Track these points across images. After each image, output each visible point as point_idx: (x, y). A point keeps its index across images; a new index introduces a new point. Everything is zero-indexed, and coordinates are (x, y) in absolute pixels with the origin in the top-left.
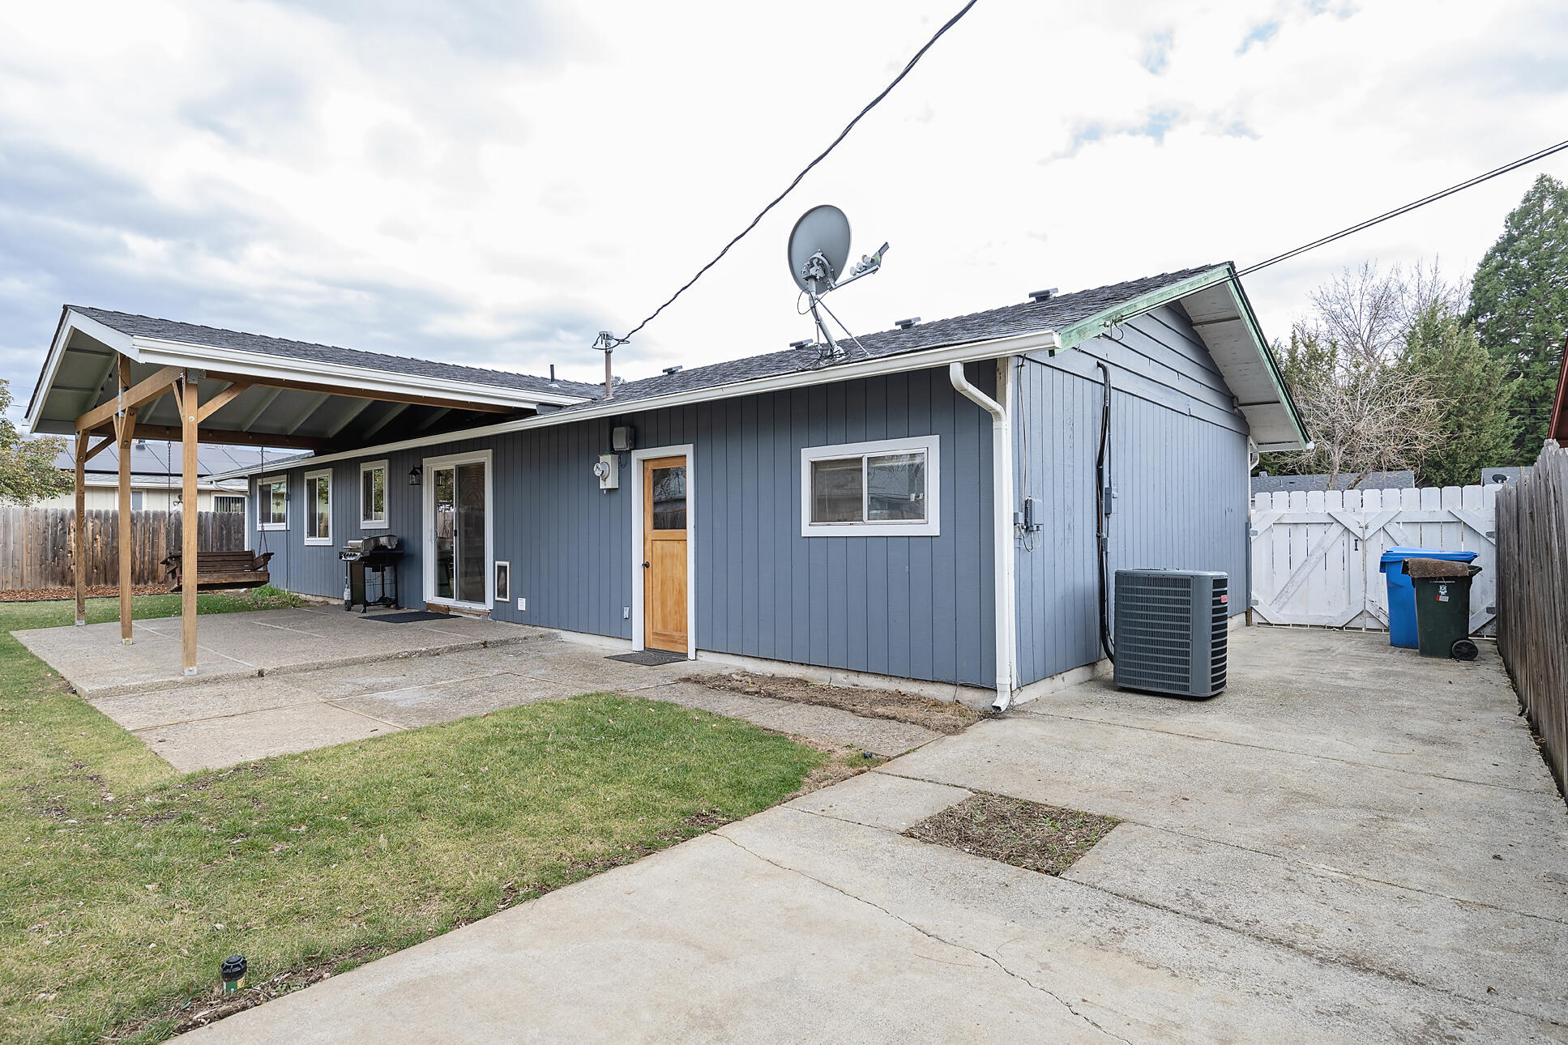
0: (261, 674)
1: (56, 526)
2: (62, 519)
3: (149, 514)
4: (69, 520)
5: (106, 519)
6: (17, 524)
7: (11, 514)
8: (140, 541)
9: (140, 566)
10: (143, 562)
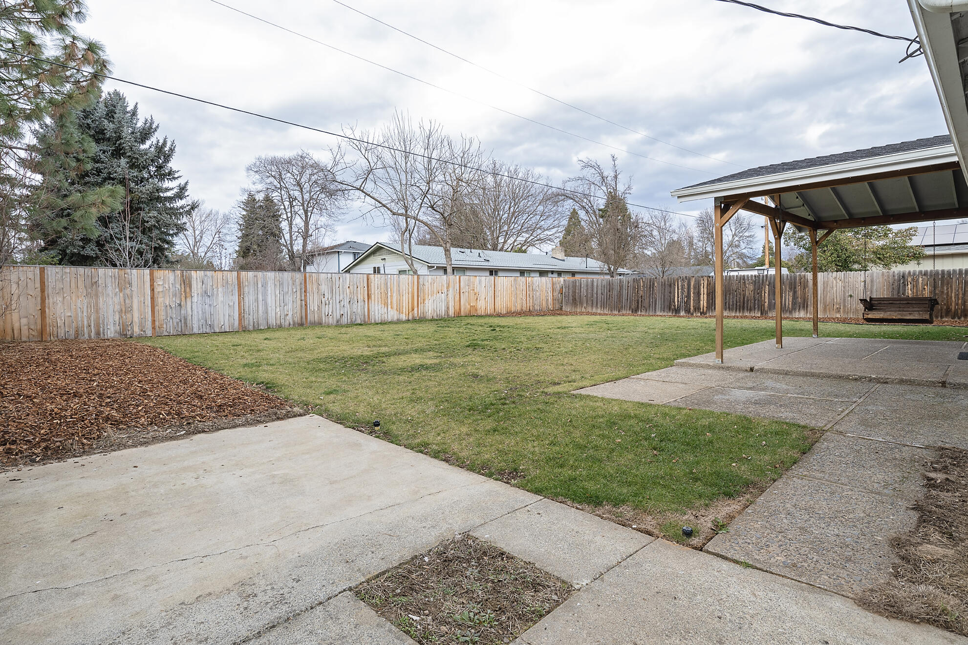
0: (752, 370)
1: (900, 281)
2: (903, 277)
3: (962, 271)
4: (908, 277)
5: (931, 276)
6: (878, 281)
7: (875, 275)
8: (955, 290)
9: (955, 307)
10: (957, 304)
